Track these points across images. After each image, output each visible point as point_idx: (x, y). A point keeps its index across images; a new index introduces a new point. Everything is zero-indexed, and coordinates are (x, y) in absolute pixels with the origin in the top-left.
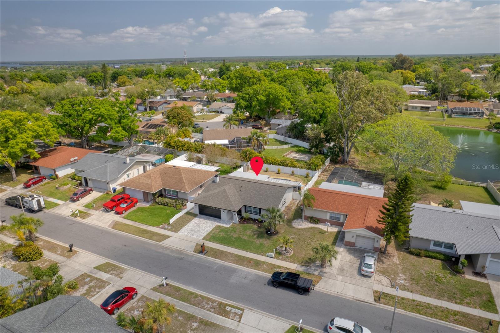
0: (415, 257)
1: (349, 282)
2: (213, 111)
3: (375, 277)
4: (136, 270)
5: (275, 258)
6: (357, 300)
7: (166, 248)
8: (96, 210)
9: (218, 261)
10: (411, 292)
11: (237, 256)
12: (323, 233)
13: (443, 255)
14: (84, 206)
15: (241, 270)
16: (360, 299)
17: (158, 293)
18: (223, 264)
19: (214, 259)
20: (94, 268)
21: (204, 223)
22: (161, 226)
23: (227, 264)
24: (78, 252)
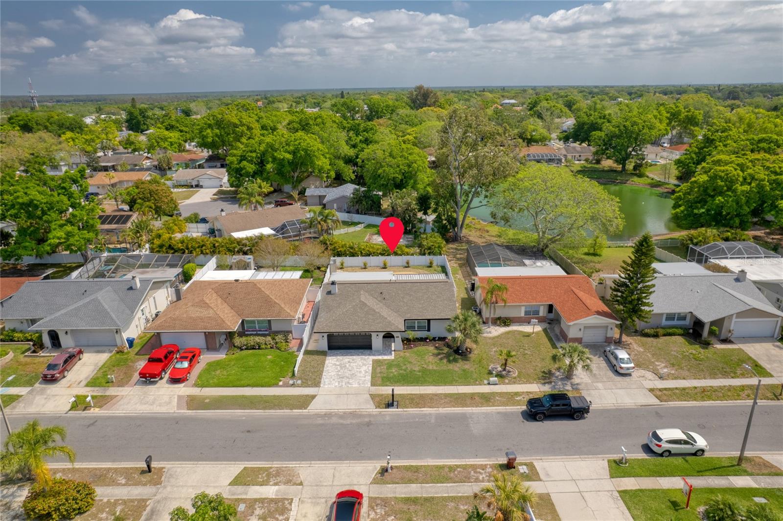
0: (652, 339)
1: (614, 388)
2: (183, 186)
3: (636, 374)
4: (311, 464)
5: (500, 384)
6: (641, 406)
7: (325, 414)
8: (122, 386)
9: (427, 410)
10: (684, 379)
11: (446, 396)
12: (528, 336)
13: (682, 329)
14: (87, 386)
15: (473, 414)
16: (644, 404)
17: (390, 485)
18: (438, 412)
19: (419, 409)
20: (229, 485)
21: (349, 362)
22: (281, 383)
23: (442, 410)
24: (164, 468)
